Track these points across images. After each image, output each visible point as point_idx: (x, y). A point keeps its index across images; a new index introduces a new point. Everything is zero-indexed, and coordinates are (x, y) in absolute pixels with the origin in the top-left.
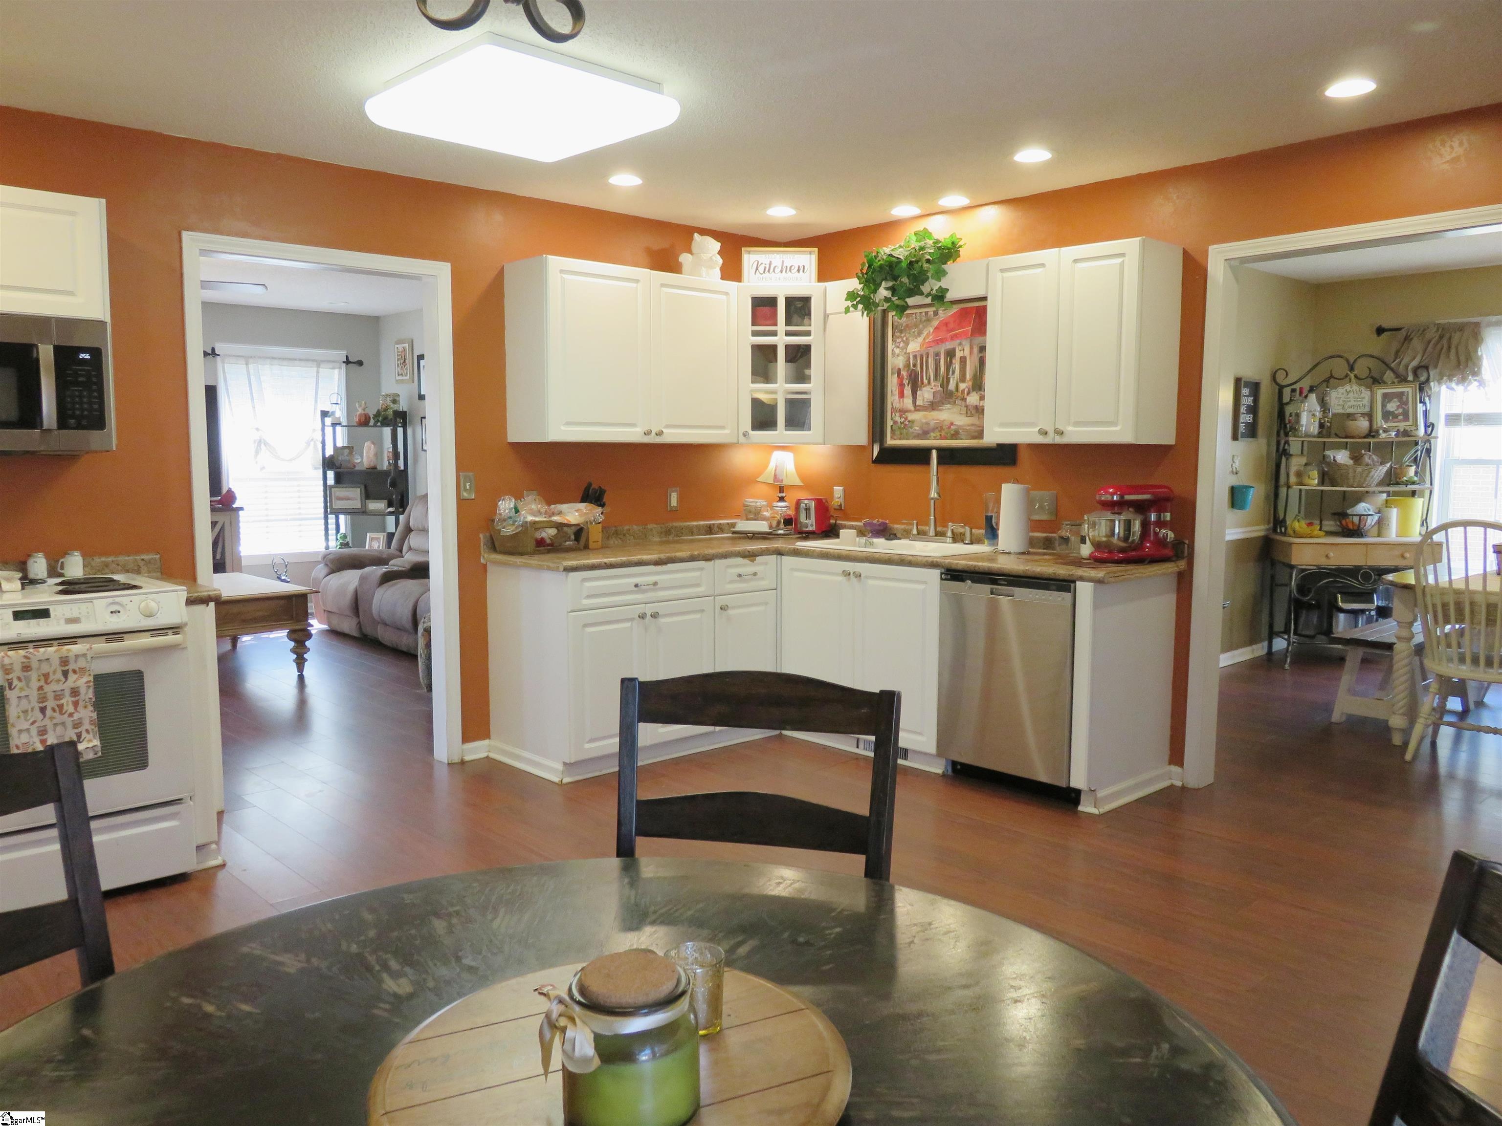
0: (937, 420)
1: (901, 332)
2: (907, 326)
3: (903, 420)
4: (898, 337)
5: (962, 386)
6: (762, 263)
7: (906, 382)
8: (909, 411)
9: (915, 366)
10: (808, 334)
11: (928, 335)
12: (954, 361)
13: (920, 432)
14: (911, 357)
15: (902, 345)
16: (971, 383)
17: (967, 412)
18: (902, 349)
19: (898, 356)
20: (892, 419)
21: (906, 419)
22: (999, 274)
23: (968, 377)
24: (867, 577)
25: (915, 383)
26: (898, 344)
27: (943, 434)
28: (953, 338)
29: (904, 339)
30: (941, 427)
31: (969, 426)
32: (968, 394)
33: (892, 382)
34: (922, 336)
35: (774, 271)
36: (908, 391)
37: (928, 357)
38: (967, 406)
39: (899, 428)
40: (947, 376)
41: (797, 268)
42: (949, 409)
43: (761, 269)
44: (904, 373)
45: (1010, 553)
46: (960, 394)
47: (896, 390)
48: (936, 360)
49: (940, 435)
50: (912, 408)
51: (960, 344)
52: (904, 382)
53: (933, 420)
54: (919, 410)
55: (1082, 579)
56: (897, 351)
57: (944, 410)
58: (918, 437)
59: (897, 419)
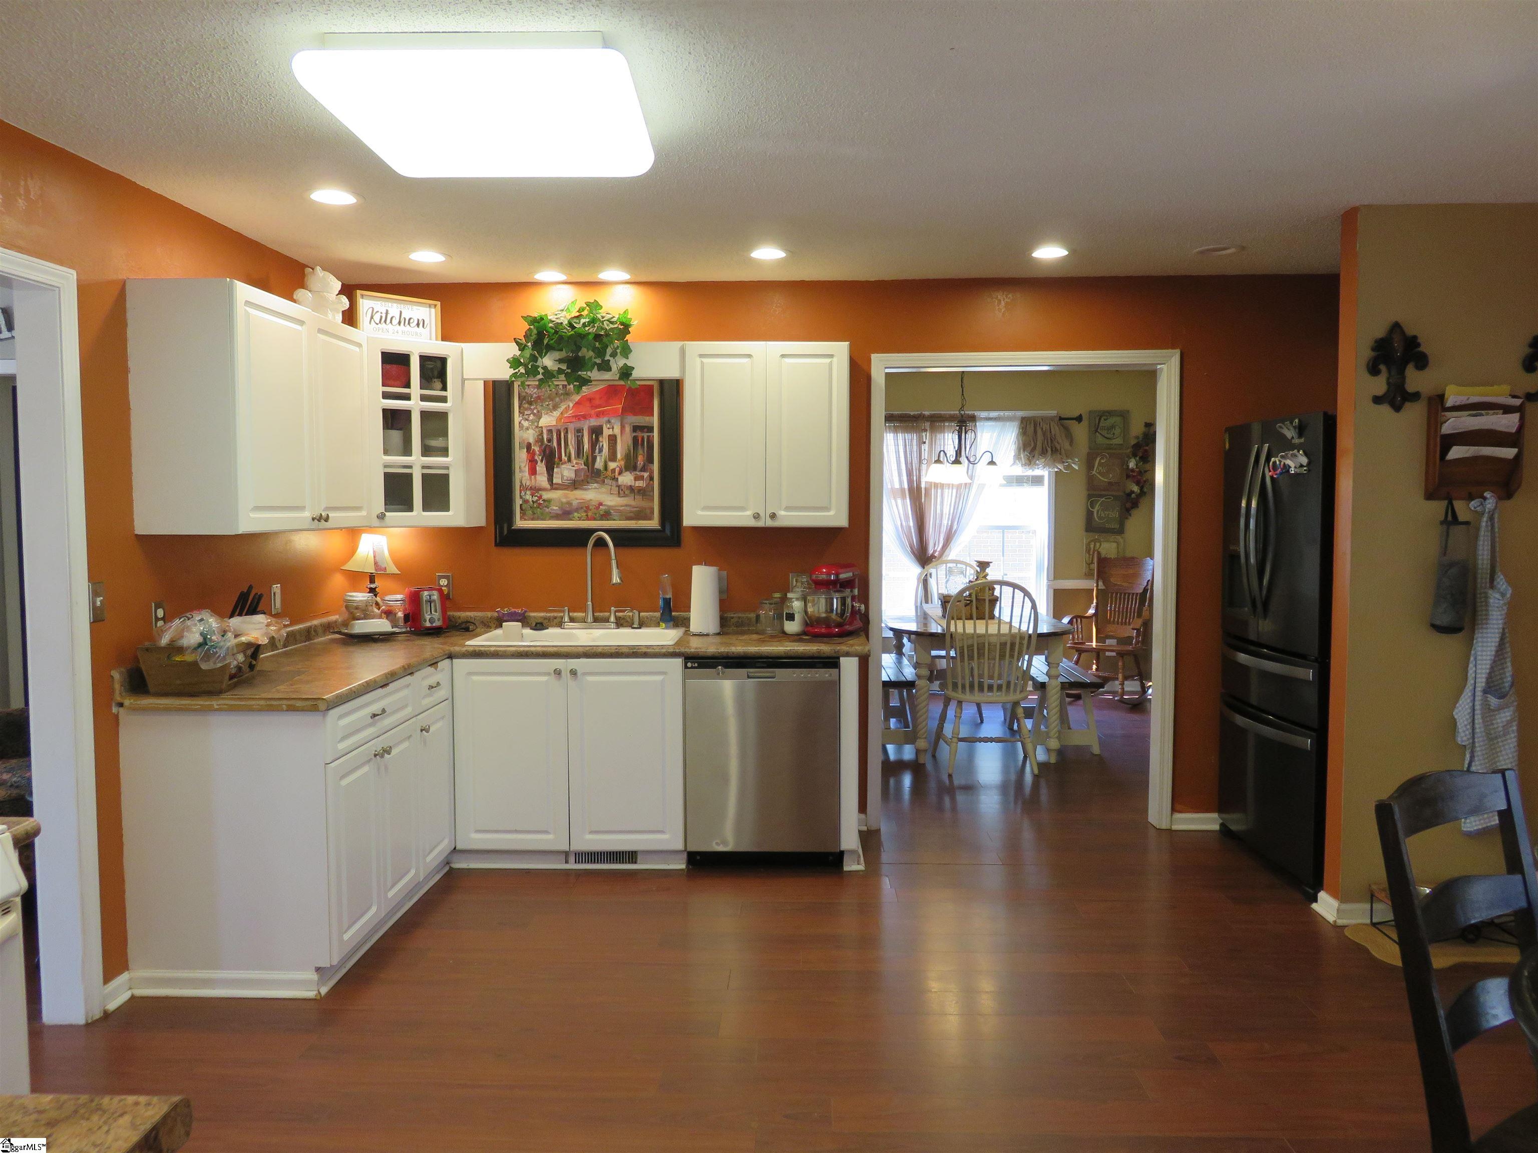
0: (581, 499)
1: (530, 403)
2: (539, 398)
3: (535, 499)
4: (526, 409)
5: (612, 465)
6: (378, 312)
7: (538, 458)
8: (544, 490)
9: (549, 440)
10: (444, 399)
11: (567, 409)
12: (600, 439)
13: (560, 512)
14: (545, 431)
15: (532, 417)
16: (623, 463)
17: (619, 492)
18: (532, 421)
19: (527, 429)
20: (521, 497)
21: (540, 497)
22: (698, 360)
23: (619, 456)
24: (585, 674)
25: (551, 460)
26: (526, 417)
27: (590, 514)
28: (598, 415)
29: (535, 411)
30: (588, 508)
31: (622, 506)
32: (620, 473)
33: (520, 457)
34: (559, 410)
35: (391, 322)
36: (541, 467)
37: (567, 432)
38: (619, 486)
39: (531, 507)
40: (592, 454)
41: (416, 322)
42: (596, 488)
43: (377, 318)
44: (536, 449)
45: (707, 635)
46: (609, 473)
47: (525, 467)
48: (578, 437)
49: (587, 515)
50: (548, 486)
51: (609, 422)
52: (536, 458)
53: (577, 499)
54: (556, 489)
55: (847, 654)
56: (526, 424)
57: (589, 489)
58: (557, 517)
59: (528, 497)
